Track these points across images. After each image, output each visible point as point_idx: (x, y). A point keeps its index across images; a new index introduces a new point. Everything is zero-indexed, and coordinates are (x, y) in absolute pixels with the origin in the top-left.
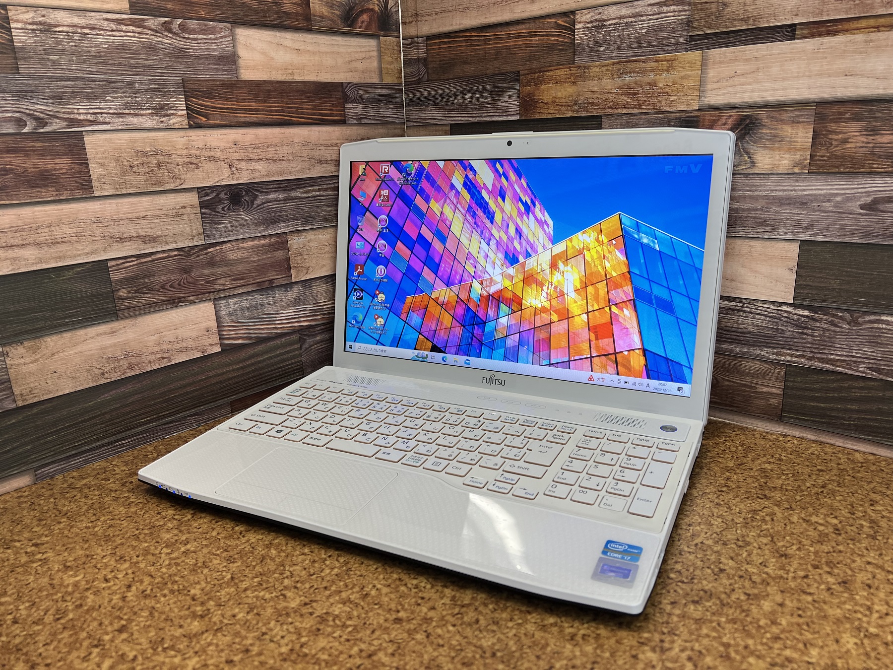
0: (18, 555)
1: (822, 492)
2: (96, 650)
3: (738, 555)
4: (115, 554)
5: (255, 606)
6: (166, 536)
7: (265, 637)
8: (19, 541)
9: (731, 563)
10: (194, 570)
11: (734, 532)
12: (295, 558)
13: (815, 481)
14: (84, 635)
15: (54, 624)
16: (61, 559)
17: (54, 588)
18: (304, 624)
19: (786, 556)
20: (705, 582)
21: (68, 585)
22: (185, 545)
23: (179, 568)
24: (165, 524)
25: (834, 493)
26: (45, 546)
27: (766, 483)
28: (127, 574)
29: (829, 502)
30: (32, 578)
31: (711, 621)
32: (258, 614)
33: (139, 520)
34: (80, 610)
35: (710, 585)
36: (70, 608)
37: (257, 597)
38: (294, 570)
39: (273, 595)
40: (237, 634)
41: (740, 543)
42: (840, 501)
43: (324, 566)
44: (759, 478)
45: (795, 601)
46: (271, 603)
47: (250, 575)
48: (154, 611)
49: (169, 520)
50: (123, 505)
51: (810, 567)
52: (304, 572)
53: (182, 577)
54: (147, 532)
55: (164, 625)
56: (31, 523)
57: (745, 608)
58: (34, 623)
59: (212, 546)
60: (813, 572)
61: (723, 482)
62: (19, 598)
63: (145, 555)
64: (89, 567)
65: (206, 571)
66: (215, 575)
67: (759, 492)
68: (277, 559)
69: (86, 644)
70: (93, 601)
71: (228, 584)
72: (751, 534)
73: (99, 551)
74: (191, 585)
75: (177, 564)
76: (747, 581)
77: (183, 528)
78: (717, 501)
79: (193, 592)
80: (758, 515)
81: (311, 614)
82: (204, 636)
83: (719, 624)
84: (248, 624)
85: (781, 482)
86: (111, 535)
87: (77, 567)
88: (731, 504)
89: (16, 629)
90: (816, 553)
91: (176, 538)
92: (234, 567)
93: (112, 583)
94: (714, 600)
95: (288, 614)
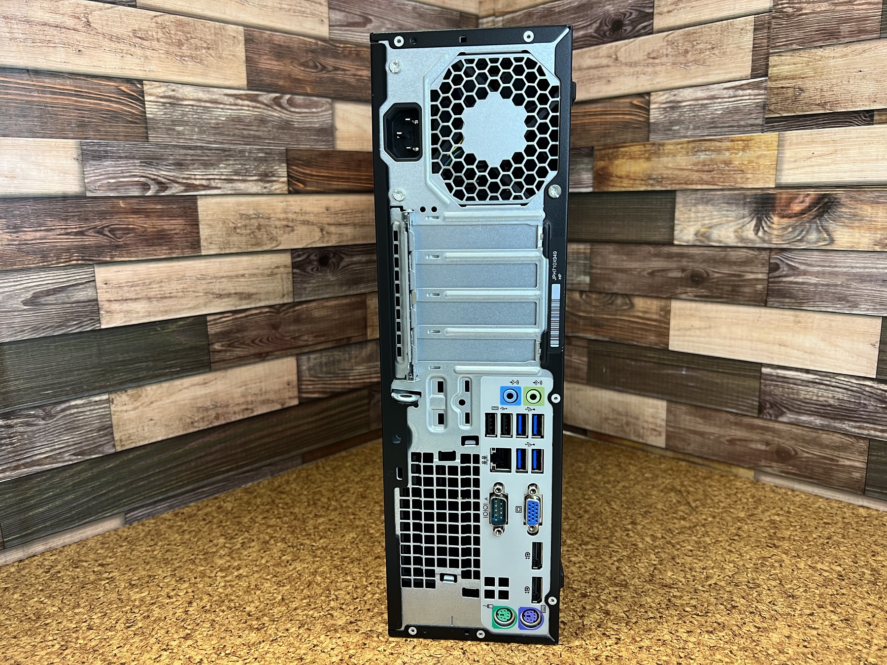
0: (87, 574)
1: (827, 543)
2: (165, 653)
3: (748, 594)
4: (175, 575)
5: (306, 623)
6: (220, 562)
7: (315, 648)
8: (86, 561)
9: (743, 601)
10: (248, 591)
11: (745, 576)
12: (338, 584)
13: (821, 532)
14: (153, 640)
15: (125, 631)
16: (126, 578)
17: (122, 602)
18: (351, 639)
19: (793, 597)
20: (718, 616)
21: (135, 600)
22: (238, 570)
23: (234, 589)
24: (217, 551)
25: (838, 544)
26: (111, 566)
27: (775, 533)
28: (187, 592)
29: (834, 552)
30: (102, 593)
31: (724, 649)
32: (310, 630)
33: (193, 546)
34: (149, 620)
35: (723, 618)
36: (139, 618)
37: (307, 616)
38: (339, 594)
39: (321, 614)
40: (291, 645)
41: (751, 585)
42: (844, 551)
43: (366, 592)
44: (768, 528)
45: (801, 634)
46: (320, 621)
47: (299, 598)
48: (214, 623)
49: (221, 548)
50: (177, 532)
51: (815, 607)
52: (348, 596)
53: (237, 596)
54: (202, 557)
55: (223, 635)
56: (95, 546)
57: (755, 638)
58: (107, 629)
59: (262, 572)
60: (818, 611)
61: (735, 531)
62: (91, 610)
63: (203, 577)
64: (153, 586)
65: (258, 592)
66: (267, 596)
67: (769, 541)
68: (322, 584)
69: (156, 647)
70: (159, 613)
71: (279, 604)
72: (761, 577)
73: (160, 572)
74: (247, 603)
75: (232, 586)
76: (757, 616)
77: (234, 556)
78: (728, 548)
79: (248, 609)
80: (767, 561)
81: (357, 632)
82: (262, 645)
83: (731, 652)
84: (300, 637)
85: (789, 533)
86: (170, 558)
87: (142, 585)
88: (742, 551)
89: (91, 634)
90: (821, 595)
91: (229, 564)
92: (283, 590)
93: (174, 599)
94: (726, 631)
95: (336, 631)
